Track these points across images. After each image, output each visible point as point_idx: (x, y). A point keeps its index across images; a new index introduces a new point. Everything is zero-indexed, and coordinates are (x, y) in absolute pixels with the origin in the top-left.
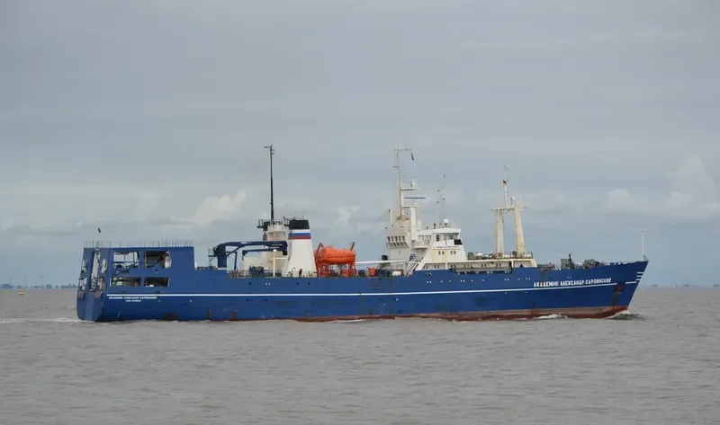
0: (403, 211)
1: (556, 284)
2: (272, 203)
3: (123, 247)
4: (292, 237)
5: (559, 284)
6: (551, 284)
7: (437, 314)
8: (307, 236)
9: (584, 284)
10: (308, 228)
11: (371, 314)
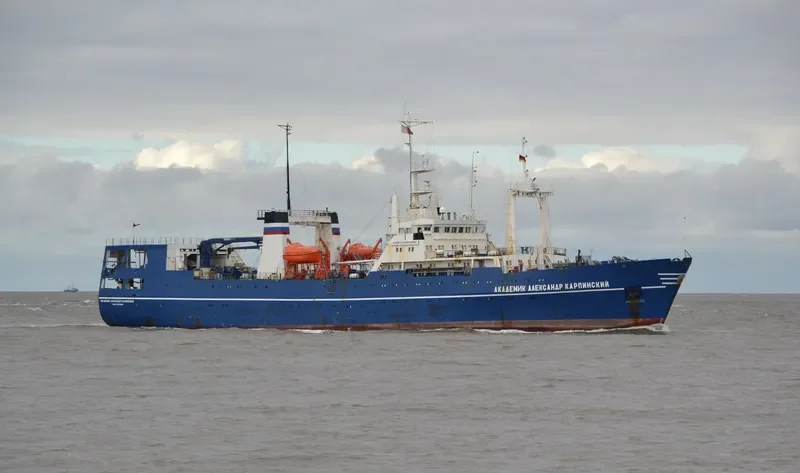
0: (414, 198)
1: (523, 288)
2: (288, 192)
3: (115, 244)
4: (267, 231)
5: (527, 288)
6: (516, 289)
7: (390, 325)
8: (285, 231)
9: (563, 289)
10: (287, 221)
11: (325, 323)
